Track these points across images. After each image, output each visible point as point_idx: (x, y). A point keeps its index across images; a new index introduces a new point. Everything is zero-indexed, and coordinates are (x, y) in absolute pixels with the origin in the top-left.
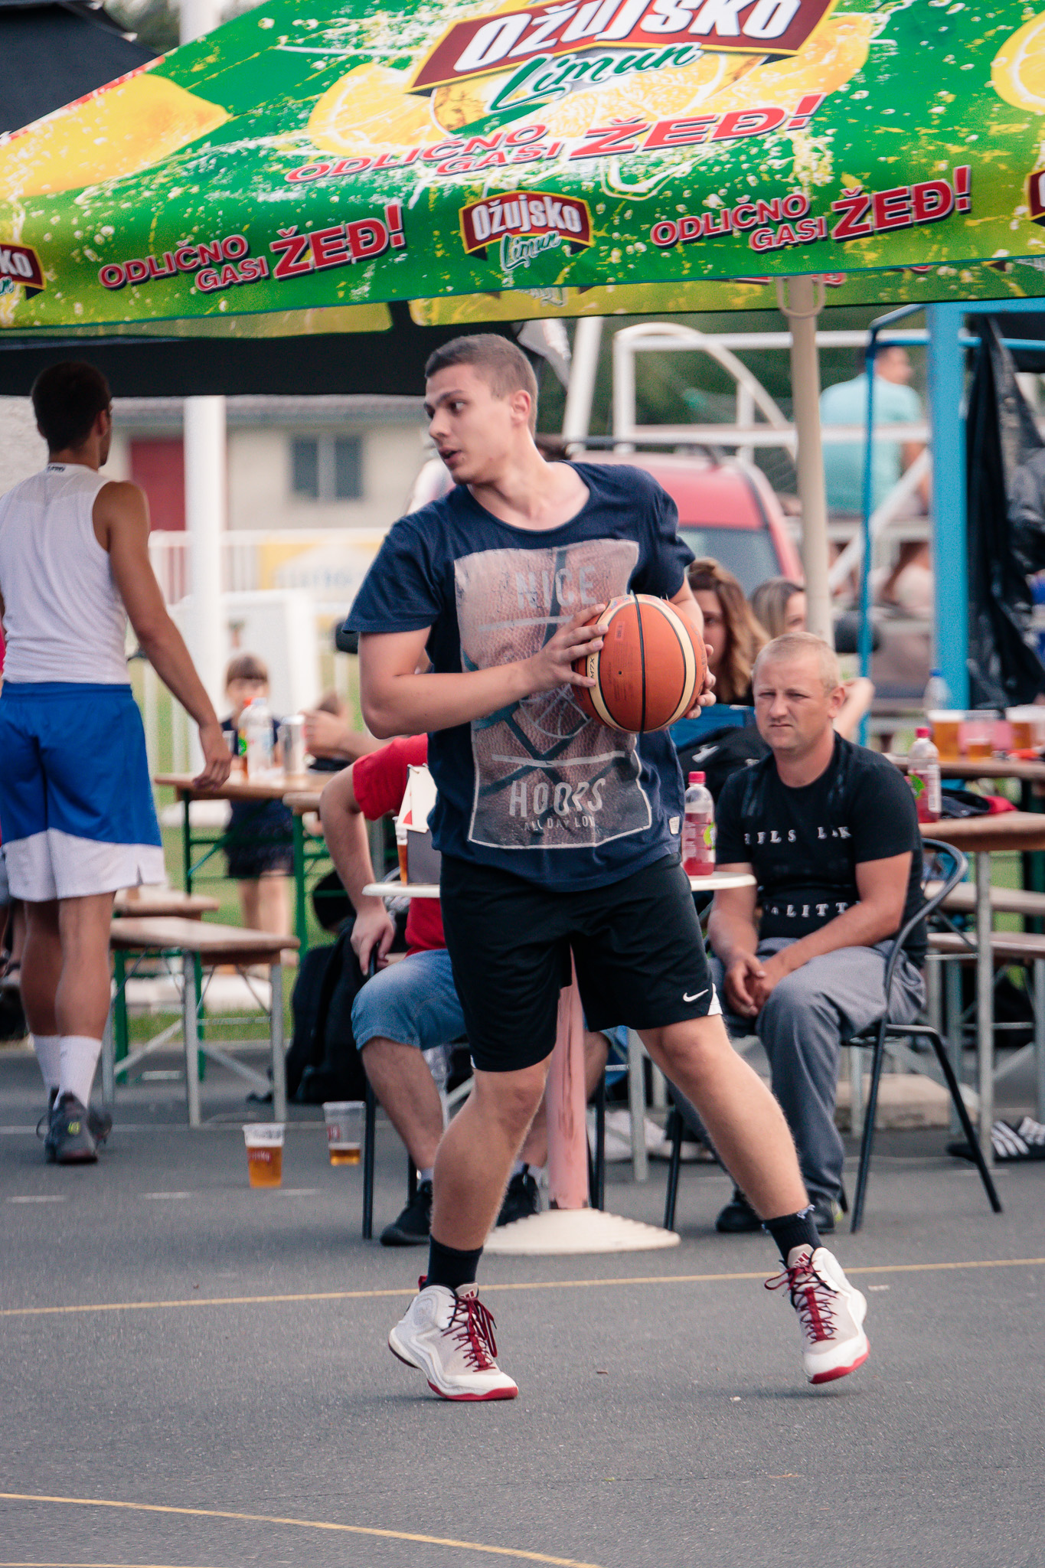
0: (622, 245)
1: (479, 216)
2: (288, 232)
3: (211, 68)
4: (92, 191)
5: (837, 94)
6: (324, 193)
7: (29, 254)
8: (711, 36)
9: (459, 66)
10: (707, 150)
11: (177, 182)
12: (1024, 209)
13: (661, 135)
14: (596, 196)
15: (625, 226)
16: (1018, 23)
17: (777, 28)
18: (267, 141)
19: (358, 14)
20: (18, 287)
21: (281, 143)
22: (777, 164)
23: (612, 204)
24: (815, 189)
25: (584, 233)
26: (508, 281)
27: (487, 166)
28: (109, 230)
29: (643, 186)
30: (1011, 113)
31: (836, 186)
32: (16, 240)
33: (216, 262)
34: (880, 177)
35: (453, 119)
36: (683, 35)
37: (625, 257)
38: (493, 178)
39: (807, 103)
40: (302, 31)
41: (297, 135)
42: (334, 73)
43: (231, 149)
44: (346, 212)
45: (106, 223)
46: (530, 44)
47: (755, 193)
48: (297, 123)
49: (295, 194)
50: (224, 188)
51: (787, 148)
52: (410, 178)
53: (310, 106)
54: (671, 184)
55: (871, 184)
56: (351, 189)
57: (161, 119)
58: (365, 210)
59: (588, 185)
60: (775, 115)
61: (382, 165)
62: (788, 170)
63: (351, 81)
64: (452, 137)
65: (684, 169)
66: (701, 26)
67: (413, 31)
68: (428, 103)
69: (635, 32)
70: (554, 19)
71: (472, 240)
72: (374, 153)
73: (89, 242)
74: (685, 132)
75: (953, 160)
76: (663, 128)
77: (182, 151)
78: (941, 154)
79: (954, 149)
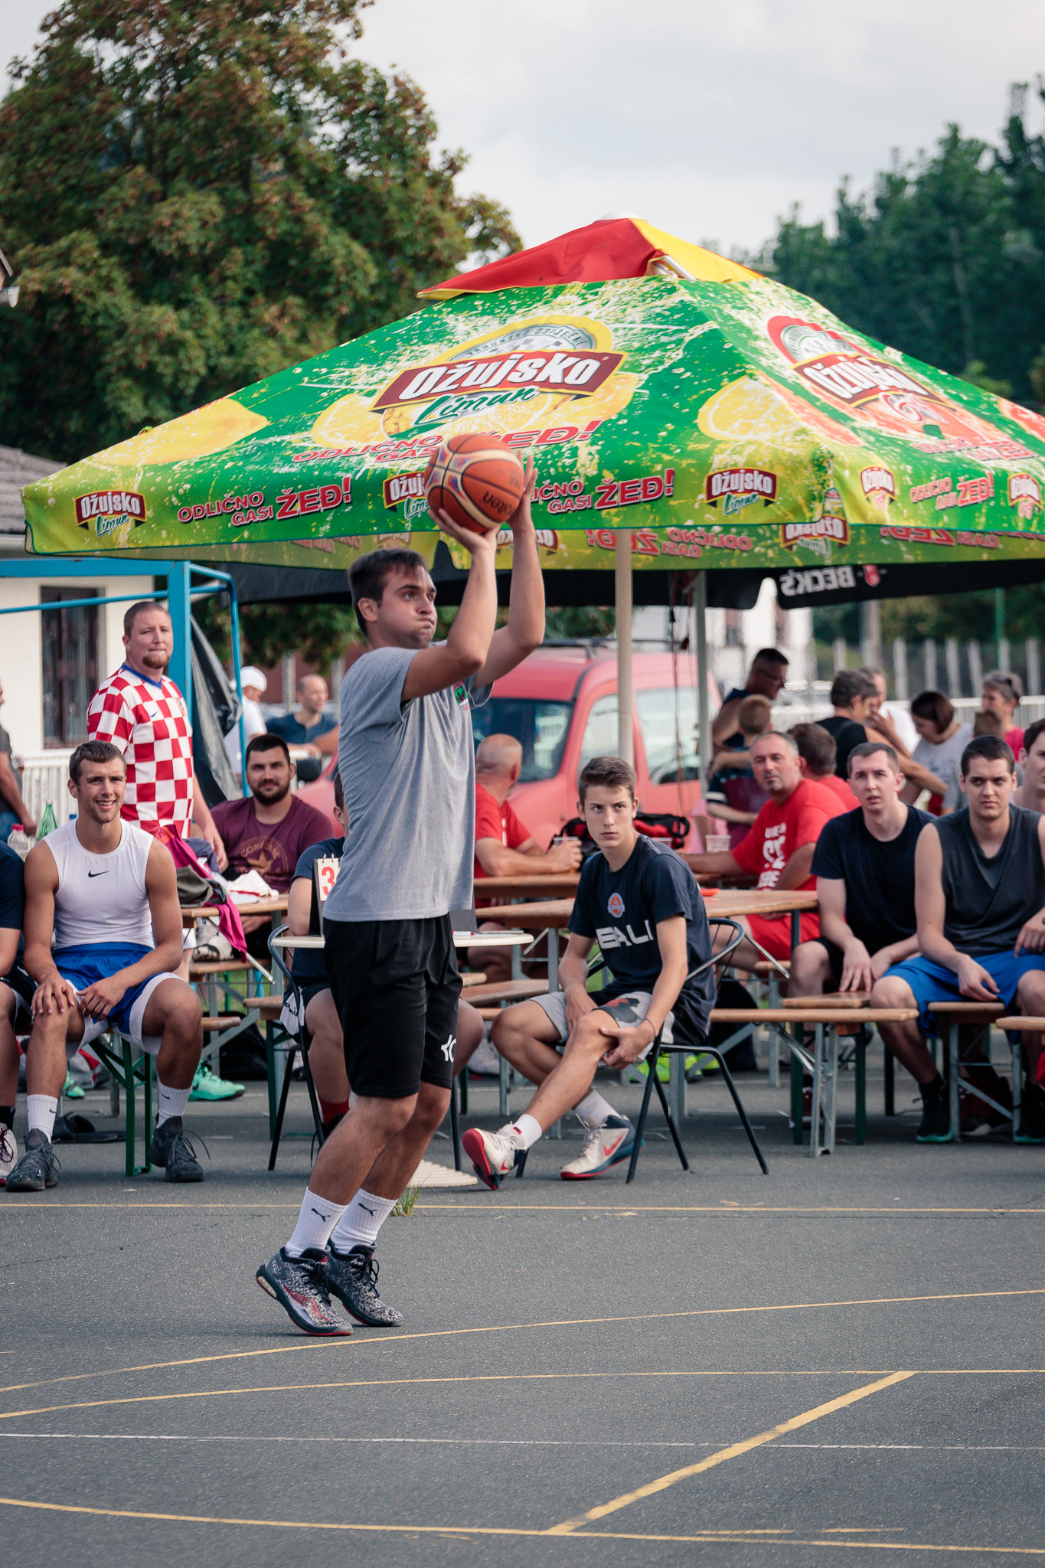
1: (394, 486)
2: (286, 492)
3: (263, 395)
4: (185, 463)
5: (610, 421)
6: (311, 469)
8: (546, 383)
9: (402, 397)
11: (232, 459)
12: (703, 496)
16: (718, 388)
17: (583, 380)
18: (287, 438)
19: (350, 366)
20: (131, 519)
21: (294, 439)
22: (568, 462)
24: (587, 478)
26: (408, 526)
27: (404, 457)
28: (187, 486)
30: (703, 437)
31: (600, 476)
34: (624, 473)
35: (392, 429)
40: (318, 375)
41: (305, 434)
42: (331, 400)
44: (320, 480)
45: (187, 482)
46: (443, 387)
47: (553, 479)
48: (304, 426)
50: (257, 463)
51: (574, 451)
52: (360, 463)
53: (315, 418)
55: (618, 477)
56: (326, 468)
58: (331, 480)
61: (348, 453)
62: (573, 465)
63: (340, 404)
64: (390, 439)
66: (541, 378)
67: (381, 375)
68: (380, 417)
69: (504, 383)
70: (460, 371)
71: (389, 501)
73: (176, 493)
75: (665, 464)
76: (508, 438)
77: (239, 442)
78: (659, 460)
79: (666, 457)
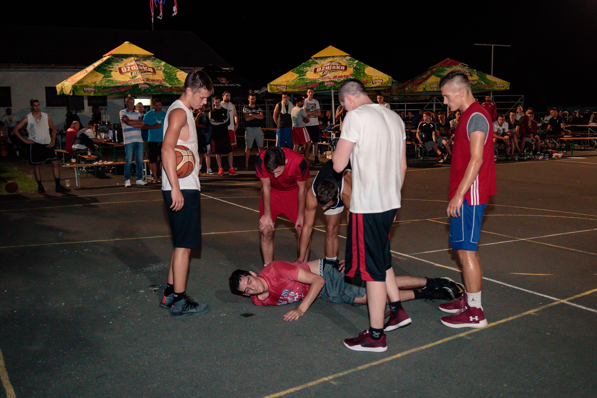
0: (337, 86)
7: (286, 86)
10: (344, 78)
13: (339, 77)
14: (336, 82)
15: (338, 84)
23: (337, 82)
25: (334, 85)
29: (339, 81)
32: (285, 84)
33: (302, 87)
36: (336, 69)
37: (338, 87)
38: (326, 80)
39: (350, 75)
43: (301, 77)
49: (309, 81)
54: (342, 81)
57: (293, 75)
59: (335, 81)
60: (348, 75)
65: (342, 80)
72: (314, 78)
74: (341, 77)
